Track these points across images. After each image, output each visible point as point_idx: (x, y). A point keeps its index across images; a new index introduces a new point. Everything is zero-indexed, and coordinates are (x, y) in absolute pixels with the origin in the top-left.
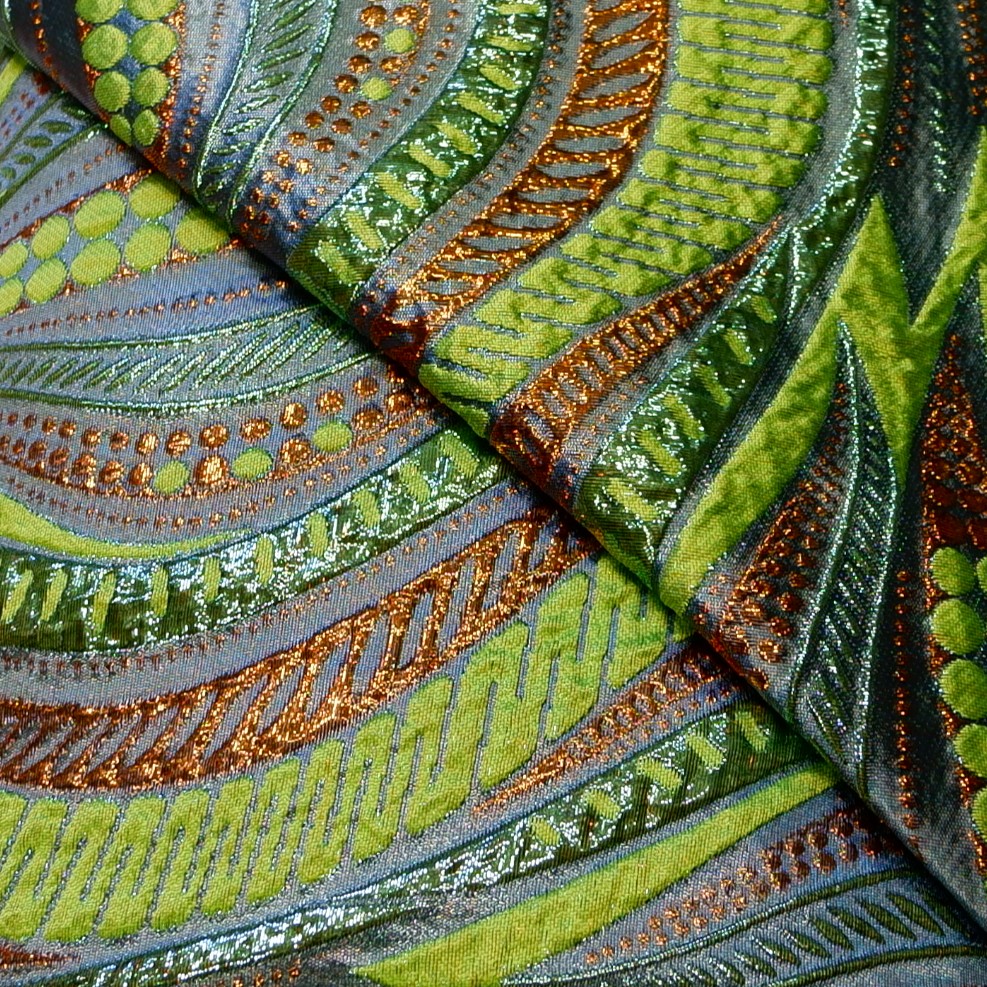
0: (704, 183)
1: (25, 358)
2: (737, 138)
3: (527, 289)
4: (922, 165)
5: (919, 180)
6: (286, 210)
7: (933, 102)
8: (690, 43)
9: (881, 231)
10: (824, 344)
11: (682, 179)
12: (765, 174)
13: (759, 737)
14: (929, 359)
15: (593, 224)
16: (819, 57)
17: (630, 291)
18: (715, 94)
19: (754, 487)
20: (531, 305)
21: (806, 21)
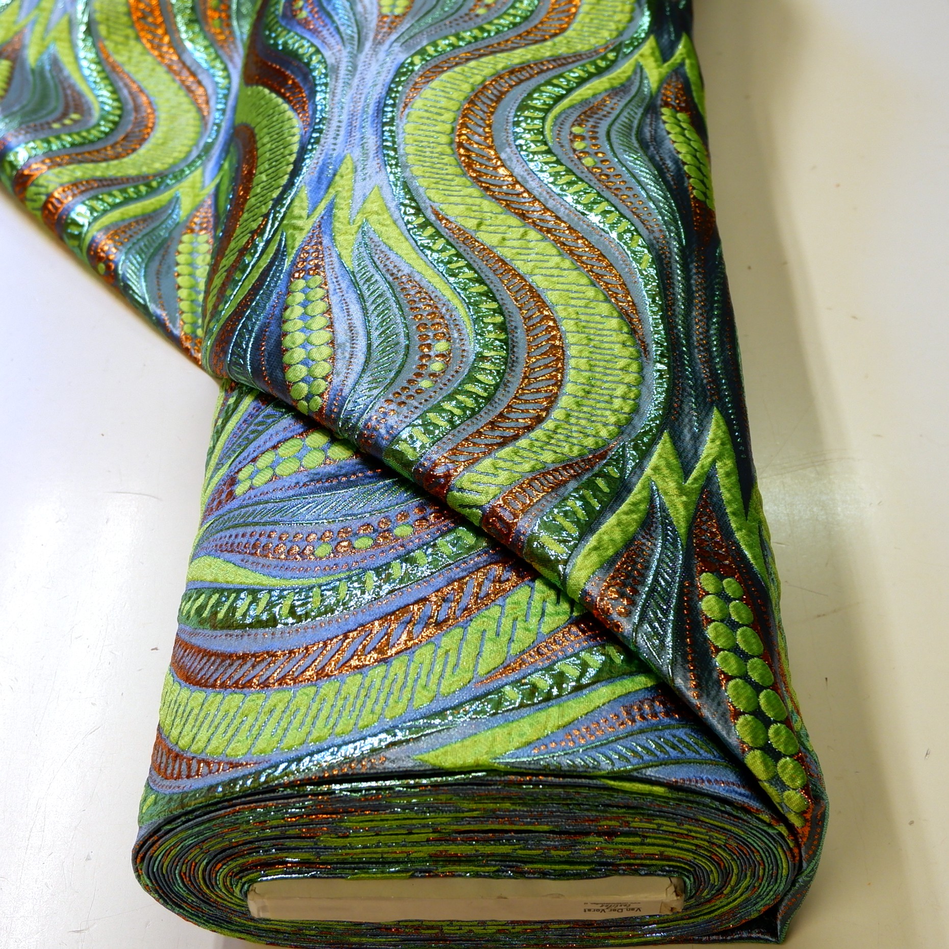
0: (583, 422)
1: (251, 509)
2: (598, 405)
3: (500, 458)
4: (687, 420)
5: (685, 426)
6: (383, 431)
7: (691, 395)
8: (574, 368)
9: (669, 445)
10: (643, 488)
11: (573, 420)
12: (612, 419)
13: (619, 658)
14: (694, 498)
15: (532, 435)
16: (636, 375)
17: (549, 461)
18: (587, 388)
19: (612, 540)
20: (501, 464)
21: (630, 361)
